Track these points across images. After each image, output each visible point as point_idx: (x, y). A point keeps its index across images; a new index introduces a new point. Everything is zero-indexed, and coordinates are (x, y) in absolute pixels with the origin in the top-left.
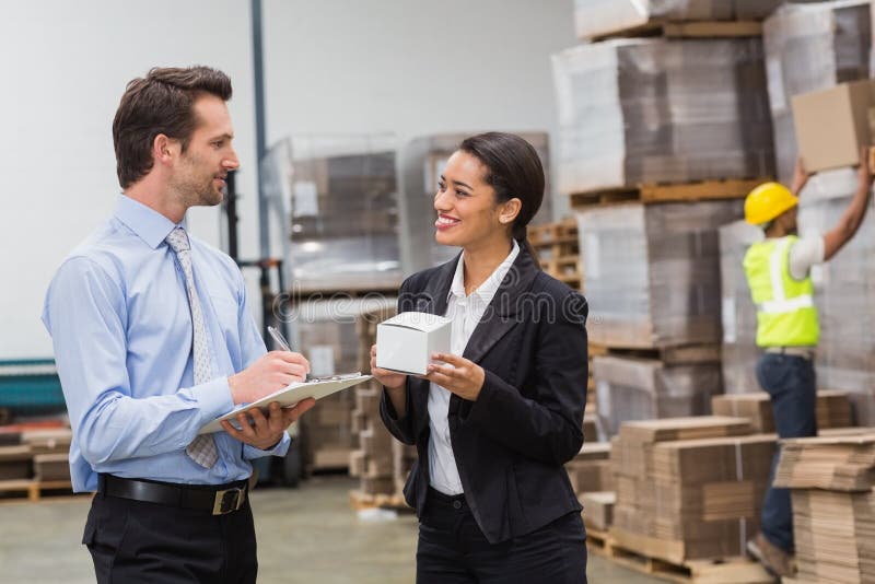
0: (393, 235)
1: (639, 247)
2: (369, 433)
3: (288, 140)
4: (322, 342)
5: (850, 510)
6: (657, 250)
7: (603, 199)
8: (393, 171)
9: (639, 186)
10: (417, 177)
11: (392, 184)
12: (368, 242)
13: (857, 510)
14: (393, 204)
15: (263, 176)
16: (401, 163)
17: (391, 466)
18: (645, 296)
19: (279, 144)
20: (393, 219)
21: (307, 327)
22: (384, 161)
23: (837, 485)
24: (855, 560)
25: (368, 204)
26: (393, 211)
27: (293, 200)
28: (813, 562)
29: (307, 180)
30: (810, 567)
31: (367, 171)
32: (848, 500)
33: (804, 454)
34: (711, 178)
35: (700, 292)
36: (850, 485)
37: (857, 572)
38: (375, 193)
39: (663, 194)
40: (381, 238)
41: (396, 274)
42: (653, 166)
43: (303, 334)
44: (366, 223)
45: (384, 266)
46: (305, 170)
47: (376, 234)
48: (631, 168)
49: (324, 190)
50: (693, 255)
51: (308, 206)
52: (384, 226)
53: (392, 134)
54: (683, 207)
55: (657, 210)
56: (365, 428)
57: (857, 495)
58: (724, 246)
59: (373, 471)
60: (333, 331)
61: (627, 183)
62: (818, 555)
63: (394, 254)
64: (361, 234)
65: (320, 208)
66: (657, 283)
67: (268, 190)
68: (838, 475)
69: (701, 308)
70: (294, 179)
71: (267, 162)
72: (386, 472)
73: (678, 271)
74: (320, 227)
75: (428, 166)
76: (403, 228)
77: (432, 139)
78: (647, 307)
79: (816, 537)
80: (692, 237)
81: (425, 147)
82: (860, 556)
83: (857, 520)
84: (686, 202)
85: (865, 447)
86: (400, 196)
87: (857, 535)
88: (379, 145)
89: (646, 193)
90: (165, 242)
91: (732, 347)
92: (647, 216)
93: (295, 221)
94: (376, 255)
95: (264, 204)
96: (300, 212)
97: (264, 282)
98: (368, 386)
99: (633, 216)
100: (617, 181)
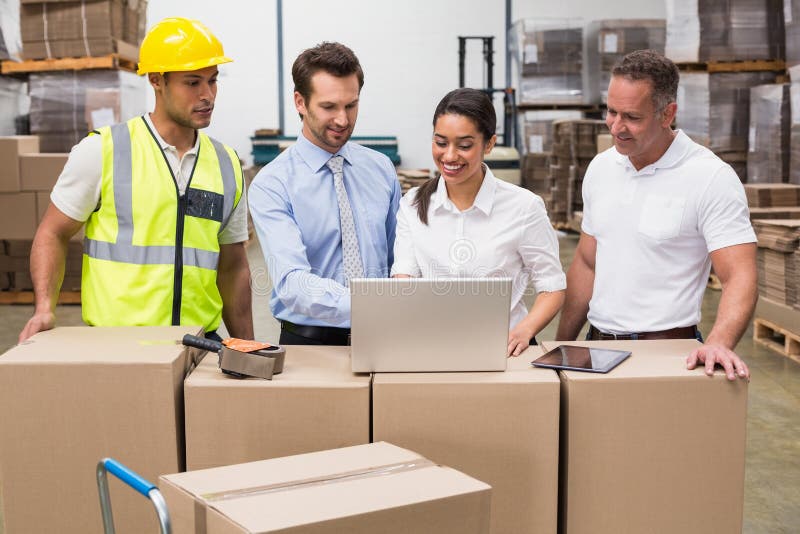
0: (579, 75)
1: (705, 96)
2: (555, 189)
3: (523, 21)
4: (537, 133)
5: (782, 261)
6: (715, 99)
7: (688, 68)
8: (581, 39)
9: (707, 63)
10: (594, 43)
11: (579, 46)
12: (565, 78)
13: (787, 262)
14: (580, 58)
15: (509, 40)
16: (585, 34)
17: (566, 207)
18: (707, 124)
19: (518, 22)
20: (579, 67)
21: (529, 124)
22: (576, 33)
23: (777, 248)
24: (784, 288)
25: (566, 57)
26: (580, 62)
27: (524, 54)
28: (765, 286)
29: (532, 43)
30: (764, 289)
31: (565, 39)
32: (783, 256)
33: (764, 229)
34: (748, 60)
35: (738, 122)
36: (784, 249)
37: (784, 294)
38: (570, 51)
39: (720, 67)
40: (572, 77)
41: (580, 97)
42: (718, 52)
43: (527, 128)
44: (564, 68)
45: (573, 92)
46: (532, 37)
47: (569, 74)
48: (703, 52)
49: (542, 49)
50: (735, 102)
51: (532, 58)
52: (574, 70)
53: (580, 18)
54: (730, 75)
55: (716, 77)
56: (554, 185)
57: (787, 254)
58: (752, 98)
60: (543, 127)
61: (700, 60)
62: (768, 283)
63: (579, 86)
64: (560, 74)
65: (539, 59)
66: (714, 116)
67: (511, 47)
68: (779, 243)
69: (738, 131)
70: (526, 43)
71: (511, 32)
72: (563, 210)
73: (727, 111)
74: (539, 69)
75: (600, 38)
76: (585, 72)
77: (603, 22)
78: (707, 130)
79: (767, 274)
80: (736, 92)
81: (598, 26)
82: (786, 286)
83: (786, 267)
84: (733, 72)
85: (794, 229)
86: (584, 54)
87: (786, 275)
88: (573, 25)
89: (711, 67)
90: (325, 167)
91: (752, 154)
92: (710, 79)
93: (525, 66)
94: (569, 86)
95: (509, 55)
96: (528, 61)
97: (506, 100)
98: (556, 163)
99: (703, 79)
100: (694, 58)
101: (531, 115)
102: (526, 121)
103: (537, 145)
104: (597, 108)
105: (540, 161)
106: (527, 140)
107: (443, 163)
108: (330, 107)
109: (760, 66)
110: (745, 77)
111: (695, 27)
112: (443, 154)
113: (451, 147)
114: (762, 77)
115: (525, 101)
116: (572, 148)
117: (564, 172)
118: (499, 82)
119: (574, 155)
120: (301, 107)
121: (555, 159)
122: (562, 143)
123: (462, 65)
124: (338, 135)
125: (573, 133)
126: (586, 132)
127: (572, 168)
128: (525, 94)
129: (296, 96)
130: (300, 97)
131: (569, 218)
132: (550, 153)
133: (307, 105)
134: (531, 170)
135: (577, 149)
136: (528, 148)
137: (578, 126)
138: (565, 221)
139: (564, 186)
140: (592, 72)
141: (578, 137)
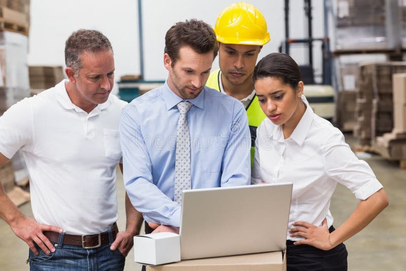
0: (383, 25)
4: (350, 74)
11: (382, 1)
12: (372, 28)
14: (383, 11)
17: (370, 133)
20: (383, 18)
21: (343, 67)
25: (372, 11)
26: (384, 14)
27: (338, 9)
29: (344, 0)
38: (375, 6)
40: (378, 27)
41: (384, 43)
43: (341, 69)
44: (371, 19)
45: (379, 39)
47: (375, 25)
49: (352, 5)
51: (344, 12)
52: (379, 21)
56: (360, 116)
59: (363, 135)
63: (383, 34)
65: (350, 13)
67: (328, 4)
70: (339, 0)
72: (369, 136)
74: (350, 22)
86: (388, 8)
93: (339, 19)
94: (376, 34)
95: (326, 10)
96: (341, 15)
97: (323, 47)
98: (361, 98)
101: (344, 59)
102: (340, 64)
103: (350, 83)
104: (398, 52)
105: (352, 96)
106: (342, 80)
108: (190, 71)
115: (339, 48)
116: (375, 85)
117: (368, 105)
118: (318, 33)
119: (376, 90)
120: (167, 65)
121: (361, 95)
122: (367, 81)
123: (287, 19)
124: (192, 91)
125: (374, 73)
126: (385, 72)
127: (375, 102)
128: (340, 41)
129: (165, 56)
130: (168, 58)
131: (373, 142)
132: (357, 90)
133: (173, 66)
134: (345, 104)
135: (379, 86)
136: (343, 85)
137: (379, 67)
138: (370, 145)
139: (368, 116)
140: (395, 22)
141: (379, 76)
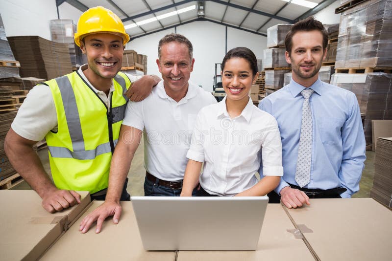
1: (273, 76)
6: (275, 76)
7: (269, 69)
9: (274, 68)
18: (273, 82)
39: (277, 69)
42: (276, 65)
48: (273, 65)
50: (280, 77)
54: (279, 71)
55: (276, 71)
58: (284, 76)
66: (275, 80)
73: (278, 79)
78: (273, 84)
80: (280, 75)
90: (300, 94)
99: (273, 72)
100: (271, 67)
107: (230, 88)
109: (287, 68)
110: (283, 71)
111: (271, 59)
112: (230, 83)
113: (235, 78)
114: (287, 71)
